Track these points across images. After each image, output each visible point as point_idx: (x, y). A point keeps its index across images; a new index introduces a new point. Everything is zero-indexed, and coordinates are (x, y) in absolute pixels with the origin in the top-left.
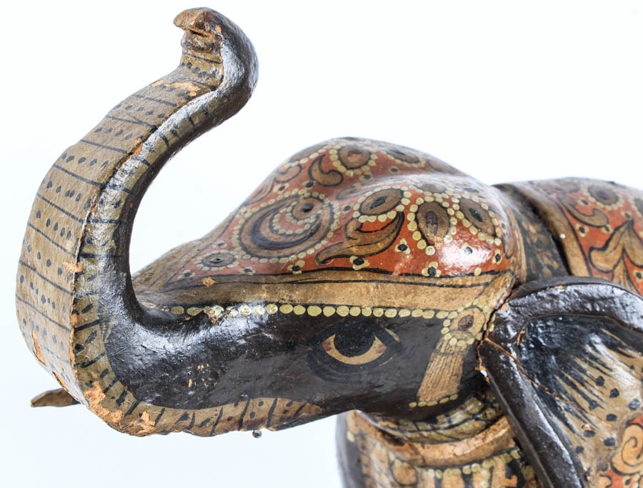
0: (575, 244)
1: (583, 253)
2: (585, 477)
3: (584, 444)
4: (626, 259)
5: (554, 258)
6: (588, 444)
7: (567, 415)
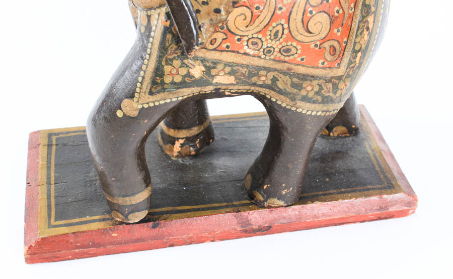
2: (200, 28)
3: (200, 9)
6: (204, 9)
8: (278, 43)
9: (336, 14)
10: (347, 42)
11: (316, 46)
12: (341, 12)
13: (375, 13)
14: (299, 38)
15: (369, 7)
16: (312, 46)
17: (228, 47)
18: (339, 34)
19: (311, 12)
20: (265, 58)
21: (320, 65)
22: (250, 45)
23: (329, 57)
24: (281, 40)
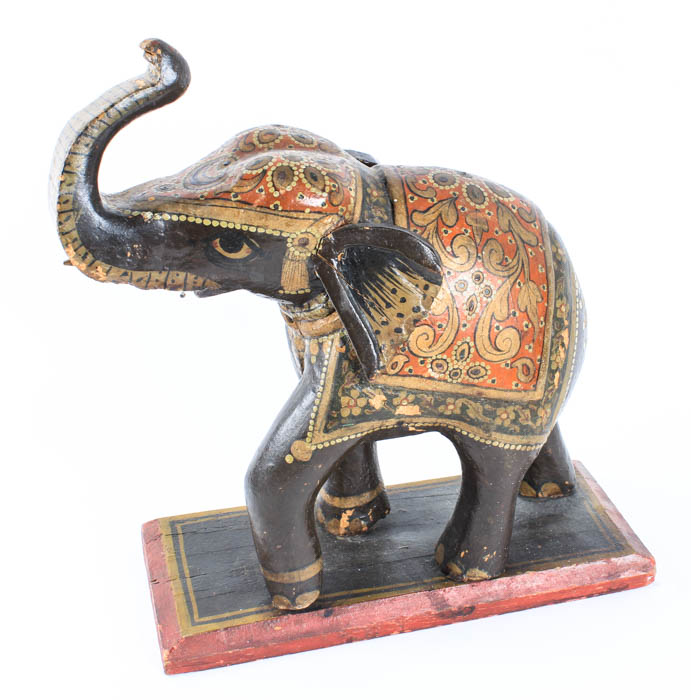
0: (403, 207)
1: (407, 213)
2: (380, 350)
3: (380, 329)
4: (440, 221)
5: (387, 213)
6: (384, 329)
7: (371, 310)
8: (465, 363)
9: (526, 329)
10: (540, 360)
11: (507, 365)
12: (530, 326)
13: (569, 327)
14: (488, 357)
15: (561, 320)
16: (503, 365)
17: (410, 371)
18: (531, 351)
19: (498, 328)
20: (451, 382)
21: (514, 387)
22: (435, 368)
23: (522, 378)
24: (468, 360)
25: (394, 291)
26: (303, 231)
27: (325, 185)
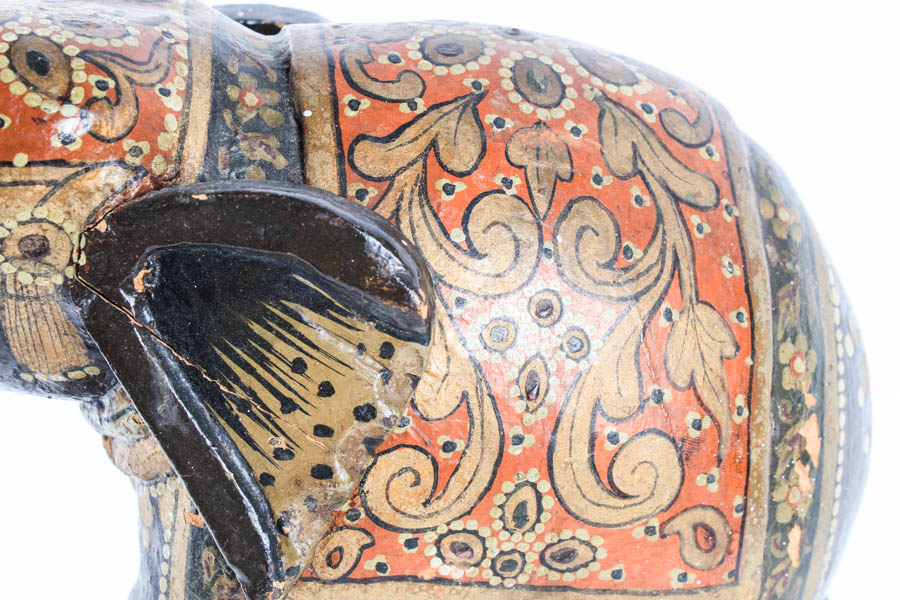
0: (328, 128)
1: (340, 144)
2: (280, 525)
3: (272, 471)
4: (431, 159)
5: (283, 151)
6: (282, 471)
7: (244, 419)
8: (530, 537)
9: (694, 434)
10: (744, 508)
11: (650, 531)
12: (707, 423)
13: (820, 410)
14: (594, 514)
15: (796, 396)
16: (639, 532)
17: (381, 567)
18: (714, 488)
19: (613, 438)
20: (501, 586)
21: (676, 584)
22: (449, 555)
23: (697, 558)
24: (540, 528)
25: (299, 366)
26: (26, 216)
27: (71, 85)
